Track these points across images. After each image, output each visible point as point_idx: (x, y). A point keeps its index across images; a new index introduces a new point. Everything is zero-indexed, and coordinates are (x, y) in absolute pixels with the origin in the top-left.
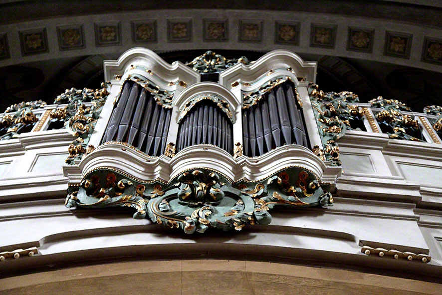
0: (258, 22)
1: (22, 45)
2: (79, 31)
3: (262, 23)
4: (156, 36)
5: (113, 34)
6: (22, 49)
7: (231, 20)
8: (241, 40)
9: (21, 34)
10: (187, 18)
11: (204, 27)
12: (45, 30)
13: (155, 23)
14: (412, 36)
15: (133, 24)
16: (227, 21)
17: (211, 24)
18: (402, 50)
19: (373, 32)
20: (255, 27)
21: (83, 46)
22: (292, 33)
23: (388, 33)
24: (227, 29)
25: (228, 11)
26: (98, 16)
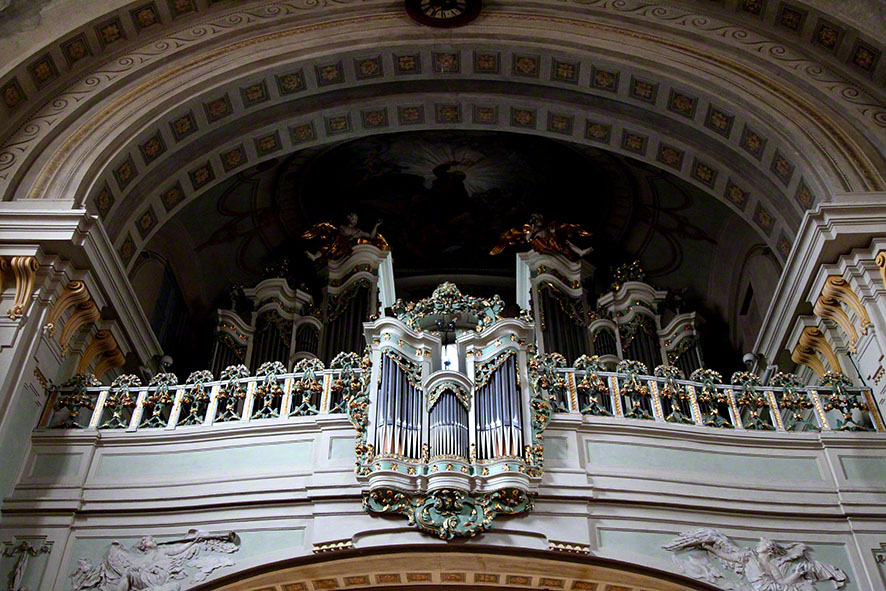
0: (493, 107)
1: (257, 147)
2: (310, 126)
3: (496, 108)
4: (387, 120)
5: (343, 124)
6: (258, 151)
7: (464, 104)
8: (474, 121)
9: (255, 140)
10: (419, 103)
11: (436, 111)
12: (277, 131)
13: (385, 110)
14: (647, 138)
15: (362, 113)
16: (460, 105)
17: (444, 108)
18: (638, 147)
19: (611, 127)
20: (488, 110)
21: (315, 138)
22: (528, 118)
23: (624, 131)
24: (460, 112)
25: (461, 95)
26: (328, 110)
